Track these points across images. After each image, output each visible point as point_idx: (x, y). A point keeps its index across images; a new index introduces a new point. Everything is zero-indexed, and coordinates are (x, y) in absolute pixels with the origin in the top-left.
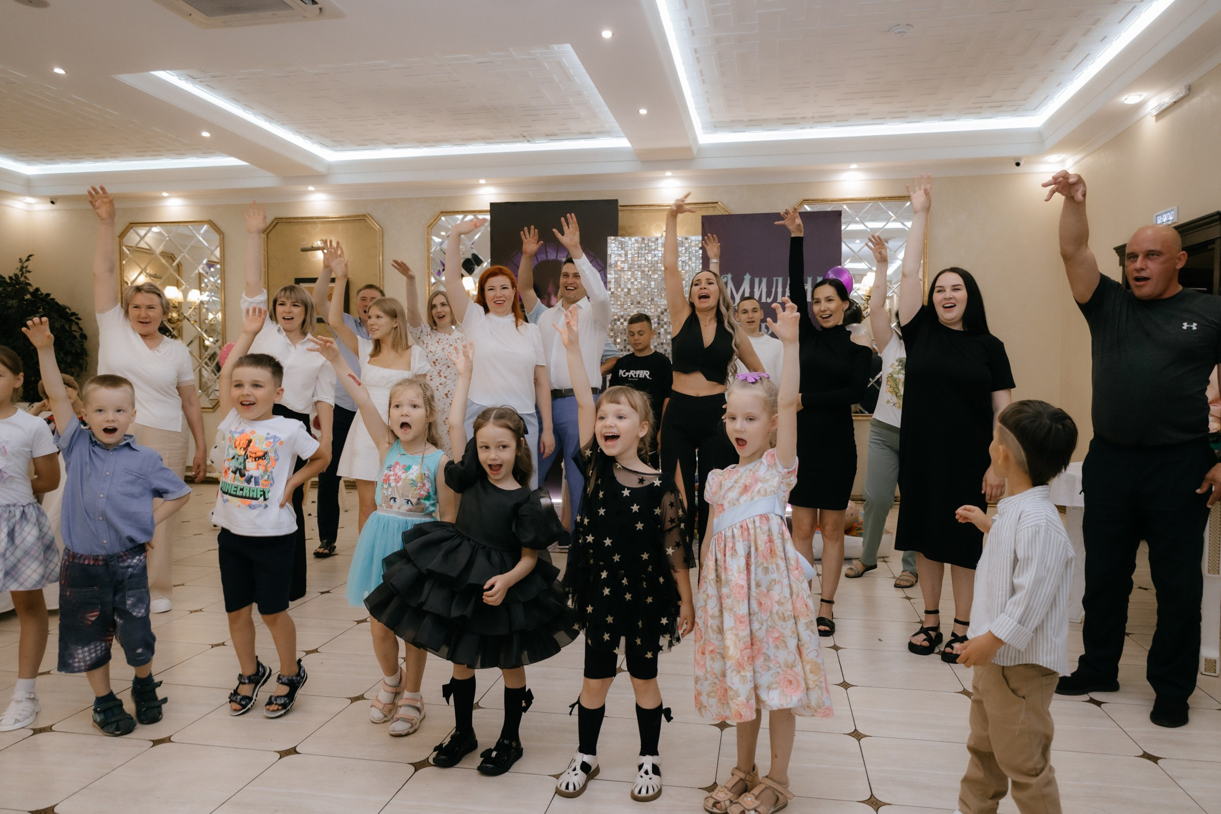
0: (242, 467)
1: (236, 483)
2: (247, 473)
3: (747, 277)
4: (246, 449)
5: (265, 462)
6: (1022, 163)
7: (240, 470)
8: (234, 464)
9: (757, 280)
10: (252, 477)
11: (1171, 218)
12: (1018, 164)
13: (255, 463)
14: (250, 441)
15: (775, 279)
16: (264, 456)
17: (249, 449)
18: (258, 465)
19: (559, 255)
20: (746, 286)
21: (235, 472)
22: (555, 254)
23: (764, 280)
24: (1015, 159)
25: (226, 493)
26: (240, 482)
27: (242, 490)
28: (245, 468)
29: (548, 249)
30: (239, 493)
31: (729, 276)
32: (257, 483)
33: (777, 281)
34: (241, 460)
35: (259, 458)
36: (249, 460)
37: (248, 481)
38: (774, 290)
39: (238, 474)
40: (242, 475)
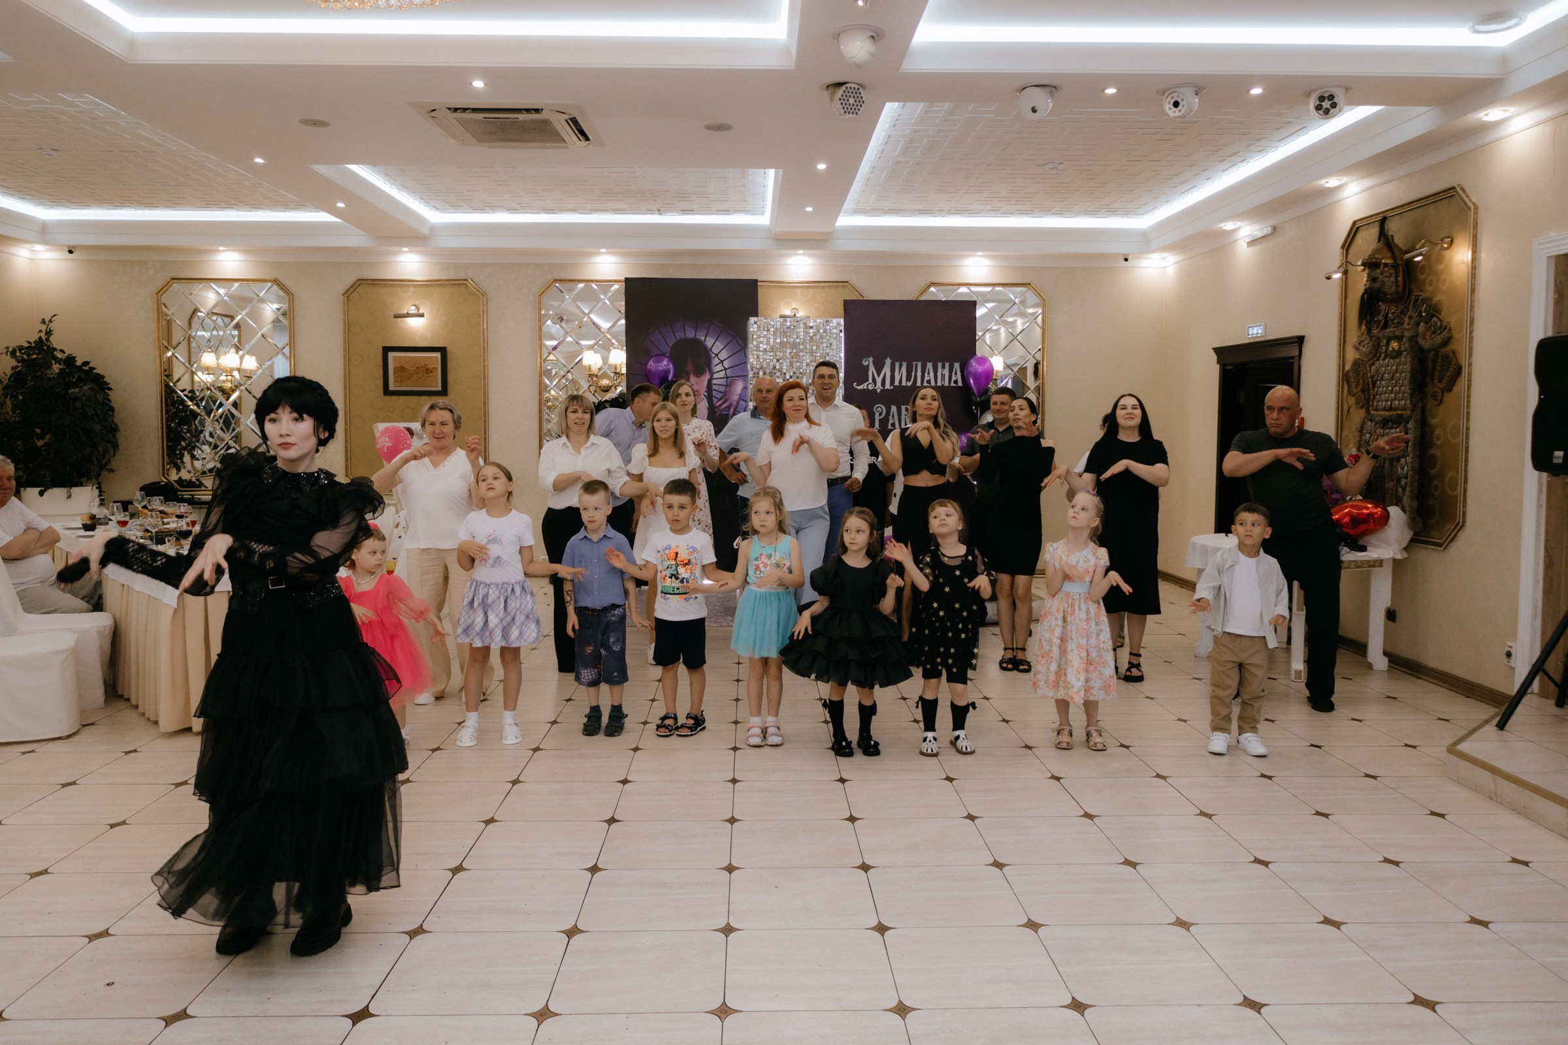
0: (675, 572)
1: (673, 585)
2: (680, 577)
3: (888, 361)
4: (675, 559)
5: (690, 566)
6: (1130, 259)
7: (674, 575)
8: (668, 573)
9: (897, 364)
10: (683, 578)
11: (1260, 332)
12: (1126, 260)
13: (684, 569)
14: (677, 554)
15: (914, 363)
16: (689, 563)
17: (678, 559)
18: (686, 569)
19: (698, 333)
20: (887, 369)
21: (671, 577)
22: (694, 333)
23: (904, 364)
24: (1124, 255)
25: (667, 594)
26: (676, 584)
27: (678, 589)
28: (678, 573)
29: (686, 327)
30: (677, 591)
31: (871, 359)
32: (687, 582)
33: (916, 365)
34: (674, 567)
35: (686, 564)
36: (680, 567)
37: (682, 582)
38: (913, 374)
39: (673, 578)
40: (677, 578)
